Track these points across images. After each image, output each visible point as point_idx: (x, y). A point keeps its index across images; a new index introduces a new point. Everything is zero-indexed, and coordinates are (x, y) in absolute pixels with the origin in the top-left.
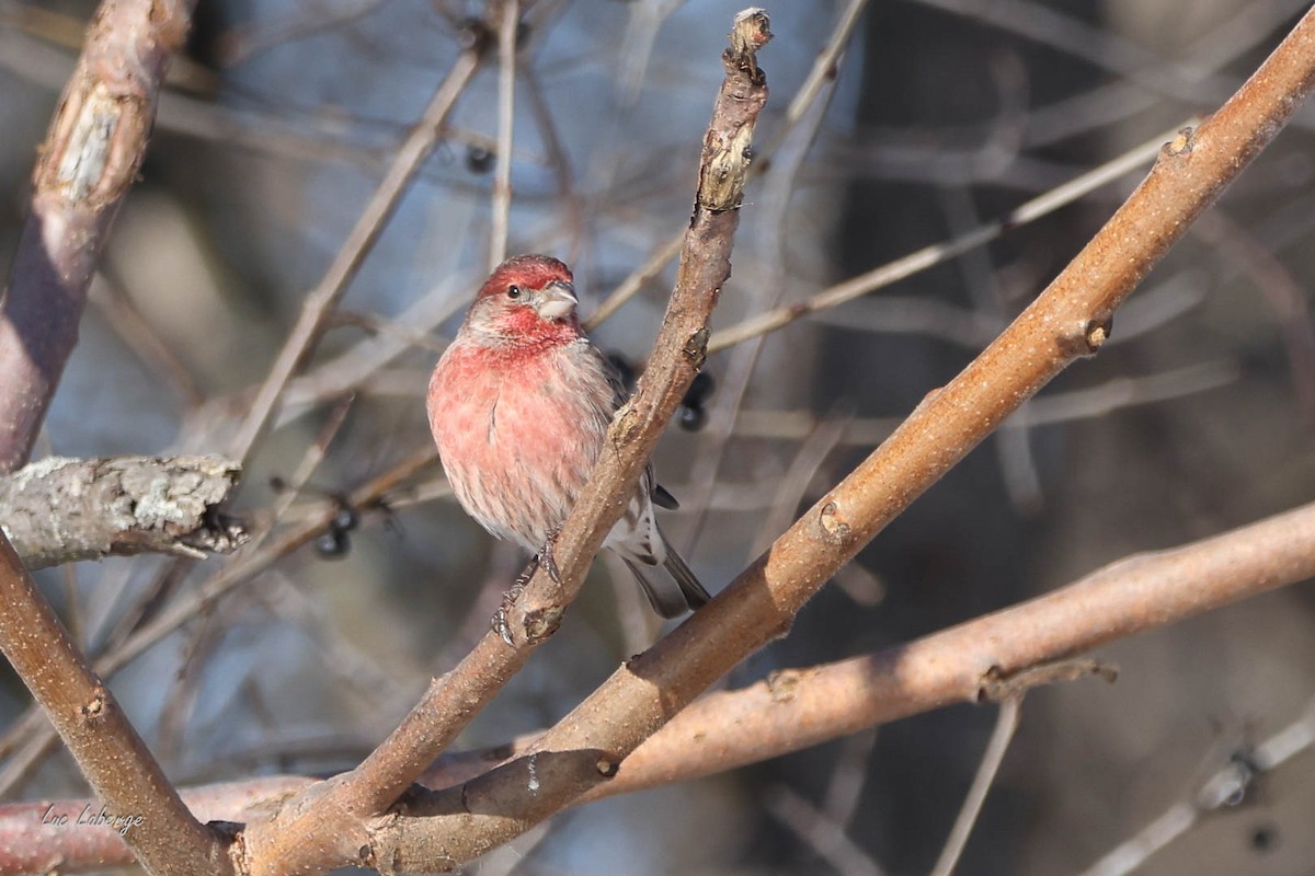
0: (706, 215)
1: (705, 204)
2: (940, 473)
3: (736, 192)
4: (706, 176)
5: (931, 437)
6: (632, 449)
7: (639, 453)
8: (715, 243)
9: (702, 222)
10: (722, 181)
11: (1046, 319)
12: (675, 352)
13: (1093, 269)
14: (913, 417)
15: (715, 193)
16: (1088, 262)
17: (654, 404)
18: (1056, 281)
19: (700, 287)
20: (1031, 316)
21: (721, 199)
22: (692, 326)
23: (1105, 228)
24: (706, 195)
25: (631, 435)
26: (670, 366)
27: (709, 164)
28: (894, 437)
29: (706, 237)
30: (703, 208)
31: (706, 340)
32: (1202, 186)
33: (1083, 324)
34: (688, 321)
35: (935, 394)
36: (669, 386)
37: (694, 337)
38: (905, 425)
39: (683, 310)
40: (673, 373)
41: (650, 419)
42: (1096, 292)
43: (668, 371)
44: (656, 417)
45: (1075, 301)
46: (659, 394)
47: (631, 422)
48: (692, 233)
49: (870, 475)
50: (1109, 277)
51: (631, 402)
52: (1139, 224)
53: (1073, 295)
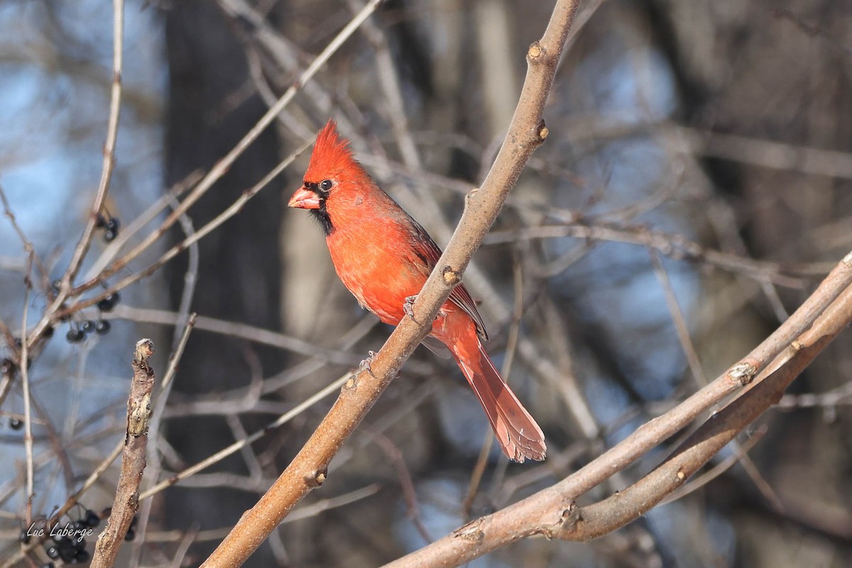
0: (132, 438)
1: (131, 433)
2: (253, 549)
3: (145, 426)
4: (130, 420)
5: (248, 533)
6: (109, 552)
7: (112, 553)
8: (138, 451)
9: (131, 442)
10: (138, 422)
11: (296, 472)
12: (124, 504)
13: (316, 446)
14: (238, 524)
15: (135, 428)
16: (313, 443)
17: (117, 530)
18: (299, 454)
19: (133, 473)
20: (289, 471)
21: (138, 430)
22: (131, 492)
23: (320, 427)
24: (131, 429)
25: (107, 545)
26: (122, 511)
27: (131, 414)
28: (230, 535)
29: (133, 449)
30: (130, 435)
31: (138, 497)
32: (363, 402)
33: (314, 473)
34: (129, 489)
35: (247, 513)
36: (123, 521)
37: (132, 496)
38: (235, 529)
39: (126, 484)
40: (124, 514)
41: (115, 537)
42: (318, 457)
43: (122, 514)
44: (118, 536)
45: (309, 462)
46: (118, 525)
47: (106, 539)
48: (126, 448)
49: (221, 553)
50: (324, 449)
51: (106, 530)
52: (335, 423)
53: (308, 459)
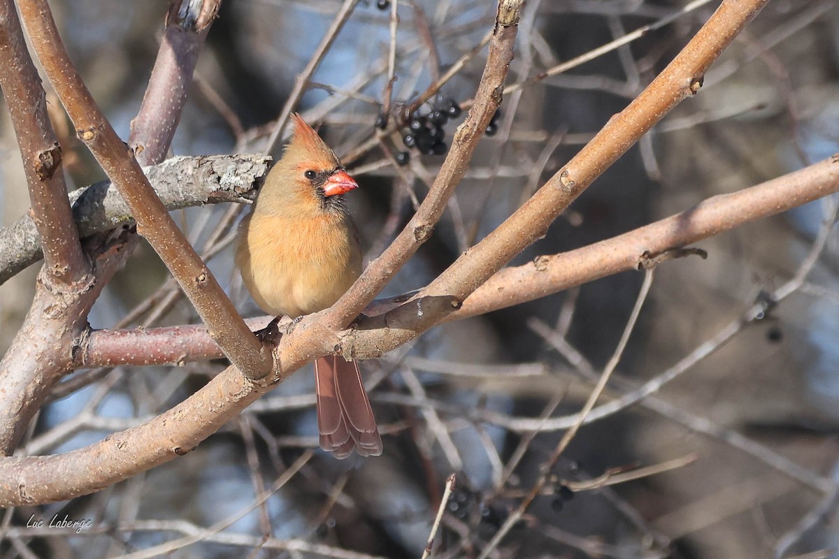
0: (501, 28)
1: (501, 23)
2: (619, 155)
3: (516, 17)
4: (501, 8)
5: (615, 138)
6: (467, 145)
7: (470, 147)
8: (506, 42)
9: (499, 32)
10: (509, 11)
11: (671, 78)
12: (487, 96)
13: (694, 52)
14: (605, 128)
15: (505, 17)
16: (691, 49)
17: (477, 123)
18: (675, 59)
19: (499, 64)
20: (663, 77)
21: (508, 20)
22: (495, 84)
23: (699, 32)
24: (501, 18)
25: (466, 139)
26: (485, 103)
27: (503, 3)
28: (596, 138)
29: (502, 39)
30: (500, 25)
31: (502, 90)
32: (747, 10)
33: (689, 80)
34: (493, 81)
35: (616, 116)
36: (484, 114)
37: (496, 89)
38: (601, 132)
39: (491, 76)
40: (486, 107)
41: (475, 130)
42: (695, 64)
43: (484, 107)
44: (478, 129)
45: (685, 69)
46: (479, 118)
47: (466, 131)
48: (494, 37)
49: (585, 157)
50: (702, 56)
51: (466, 121)
52: (716, 30)
53: (684, 66)
